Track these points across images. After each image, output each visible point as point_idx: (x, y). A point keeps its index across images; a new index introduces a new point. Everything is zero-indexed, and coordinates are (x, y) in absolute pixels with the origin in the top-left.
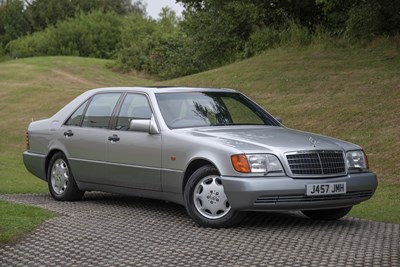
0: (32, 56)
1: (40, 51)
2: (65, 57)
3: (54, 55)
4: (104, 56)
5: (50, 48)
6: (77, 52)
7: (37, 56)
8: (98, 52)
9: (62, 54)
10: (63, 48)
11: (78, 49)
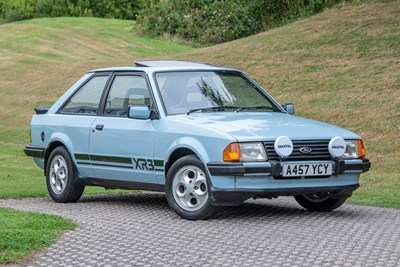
0: (31, 17)
1: (41, 12)
2: (74, 19)
3: (60, 16)
4: (125, 16)
5: (54, 7)
6: (90, 11)
7: (38, 17)
8: (117, 10)
9: (70, 14)
10: (71, 7)
11: (91, 7)
